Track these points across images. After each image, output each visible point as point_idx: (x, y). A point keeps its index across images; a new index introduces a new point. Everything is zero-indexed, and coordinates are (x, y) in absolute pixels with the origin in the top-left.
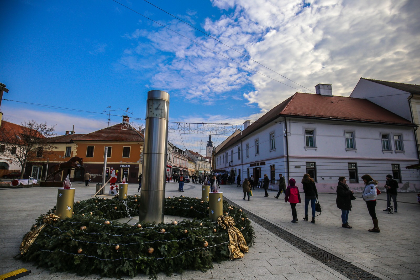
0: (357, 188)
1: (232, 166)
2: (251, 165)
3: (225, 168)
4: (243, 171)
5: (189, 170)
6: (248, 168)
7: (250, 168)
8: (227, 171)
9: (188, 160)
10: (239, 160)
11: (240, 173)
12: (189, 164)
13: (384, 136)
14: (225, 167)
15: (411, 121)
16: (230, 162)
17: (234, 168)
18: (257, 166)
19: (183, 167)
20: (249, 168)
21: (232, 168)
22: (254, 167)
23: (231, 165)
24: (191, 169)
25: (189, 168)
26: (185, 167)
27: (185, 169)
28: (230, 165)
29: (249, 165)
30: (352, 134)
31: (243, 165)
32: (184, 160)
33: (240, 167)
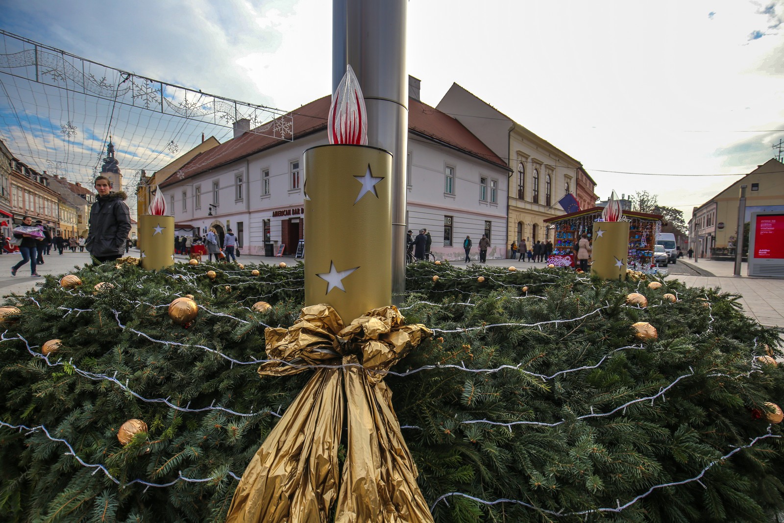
0: (451, 254)
1: (215, 217)
2: (276, 214)
3: (191, 220)
4: (249, 226)
5: (62, 229)
6: (266, 221)
7: (272, 219)
8: (199, 228)
9: (59, 200)
10: (240, 204)
11: (242, 231)
12: (62, 211)
13: (483, 180)
14: (191, 218)
15: (507, 163)
16: (211, 207)
17: (223, 222)
18: (292, 216)
19: (46, 217)
20: (269, 220)
21: (216, 221)
22: (286, 218)
23: (213, 213)
24: (66, 224)
25: (62, 223)
26: (50, 218)
27: (51, 225)
28: (210, 214)
29: (271, 213)
30: (452, 169)
31: (250, 213)
32: (48, 200)
33: (244, 219)
